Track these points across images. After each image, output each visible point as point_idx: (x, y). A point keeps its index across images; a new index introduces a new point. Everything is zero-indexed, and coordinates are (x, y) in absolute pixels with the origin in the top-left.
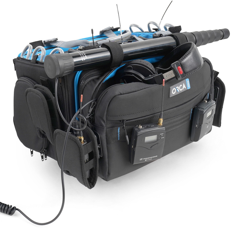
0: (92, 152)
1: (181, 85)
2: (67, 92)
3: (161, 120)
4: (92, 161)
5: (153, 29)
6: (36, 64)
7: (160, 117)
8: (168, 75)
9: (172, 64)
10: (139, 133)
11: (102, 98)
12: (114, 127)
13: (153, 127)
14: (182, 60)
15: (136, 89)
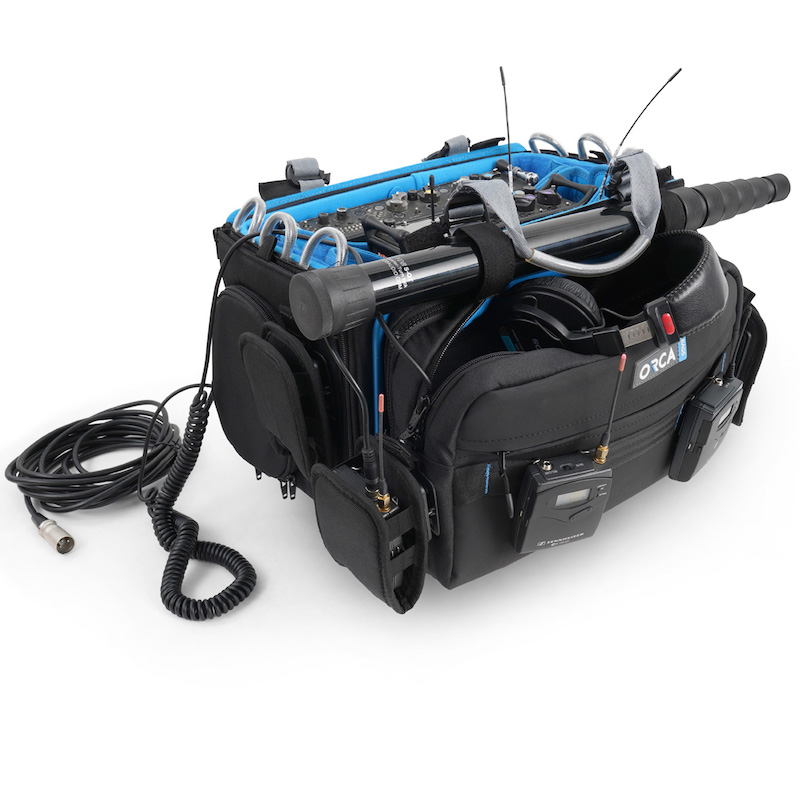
0: (413, 530)
1: (664, 354)
2: (351, 356)
3: (605, 450)
4: (410, 552)
5: (591, 152)
6: (271, 264)
7: (602, 443)
8: (634, 334)
9: (649, 305)
10: (543, 486)
11: (449, 392)
12: (475, 463)
13: (581, 469)
14: (677, 296)
15: (545, 371)
